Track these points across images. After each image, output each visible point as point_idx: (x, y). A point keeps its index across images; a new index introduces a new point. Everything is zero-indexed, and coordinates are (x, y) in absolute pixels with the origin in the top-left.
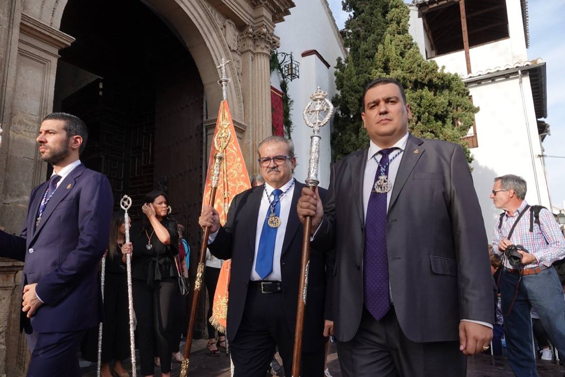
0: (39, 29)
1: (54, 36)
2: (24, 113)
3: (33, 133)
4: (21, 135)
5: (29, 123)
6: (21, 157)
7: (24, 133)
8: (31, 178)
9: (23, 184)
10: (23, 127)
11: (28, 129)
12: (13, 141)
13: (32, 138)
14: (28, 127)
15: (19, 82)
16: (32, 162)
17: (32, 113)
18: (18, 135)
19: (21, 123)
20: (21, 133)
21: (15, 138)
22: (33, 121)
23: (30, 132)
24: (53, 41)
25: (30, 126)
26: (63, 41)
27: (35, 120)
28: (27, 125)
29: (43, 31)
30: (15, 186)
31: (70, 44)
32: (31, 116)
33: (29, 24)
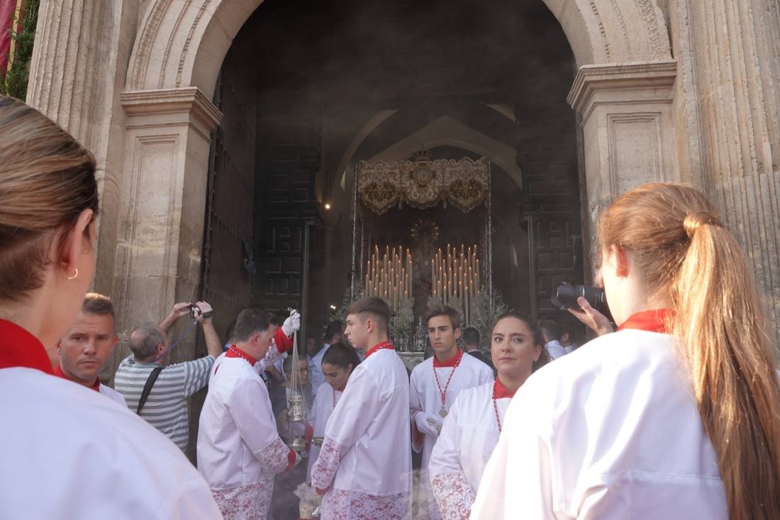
0: (150, 102)
1: (170, 100)
2: (148, 217)
3: (161, 239)
4: (147, 248)
5: (157, 228)
6: (147, 276)
7: (150, 243)
8: (158, 302)
9: (149, 312)
10: (149, 236)
11: (155, 236)
12: (137, 257)
13: (159, 247)
14: (154, 234)
15: (143, 180)
16: (160, 280)
17: (159, 214)
18: (144, 248)
19: (146, 231)
20: (148, 245)
21: (139, 254)
22: (161, 224)
23: (157, 240)
24: (175, 106)
25: (158, 231)
26: (182, 100)
27: (163, 221)
28: (153, 231)
29: (155, 101)
30: (139, 316)
31: (192, 99)
32: (158, 218)
33: (137, 102)
